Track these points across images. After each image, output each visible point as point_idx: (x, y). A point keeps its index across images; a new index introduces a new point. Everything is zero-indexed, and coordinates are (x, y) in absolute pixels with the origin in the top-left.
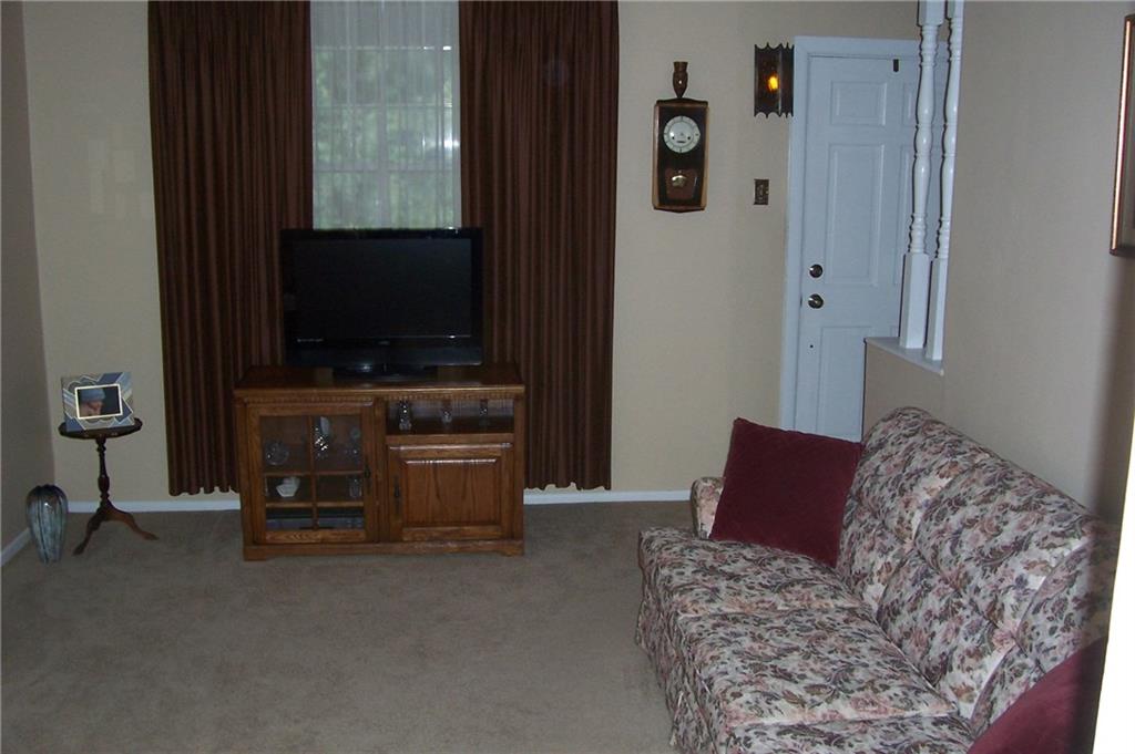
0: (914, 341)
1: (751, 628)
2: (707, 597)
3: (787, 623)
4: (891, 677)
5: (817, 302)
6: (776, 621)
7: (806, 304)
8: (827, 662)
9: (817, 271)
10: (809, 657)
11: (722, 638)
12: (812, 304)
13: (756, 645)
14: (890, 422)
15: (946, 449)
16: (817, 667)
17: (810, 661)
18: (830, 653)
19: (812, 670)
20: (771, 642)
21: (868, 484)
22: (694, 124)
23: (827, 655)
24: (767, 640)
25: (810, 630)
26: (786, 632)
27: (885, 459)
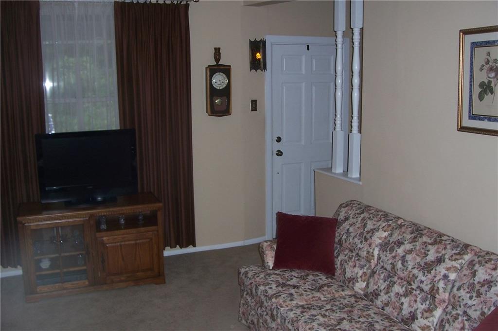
0: (339, 169)
1: (319, 311)
2: (289, 299)
3: (332, 306)
4: (391, 326)
5: (280, 153)
6: (326, 306)
7: (275, 154)
8: (360, 323)
9: (279, 140)
10: (352, 322)
11: (308, 318)
12: (277, 155)
13: (326, 320)
14: (347, 208)
15: (383, 219)
16: (358, 326)
17: (353, 324)
18: (359, 318)
19: (357, 328)
20: (331, 317)
21: (344, 237)
22: (224, 75)
23: (358, 319)
24: (329, 316)
25: (344, 308)
26: (334, 311)
27: (351, 225)
